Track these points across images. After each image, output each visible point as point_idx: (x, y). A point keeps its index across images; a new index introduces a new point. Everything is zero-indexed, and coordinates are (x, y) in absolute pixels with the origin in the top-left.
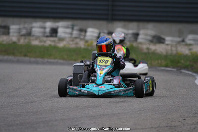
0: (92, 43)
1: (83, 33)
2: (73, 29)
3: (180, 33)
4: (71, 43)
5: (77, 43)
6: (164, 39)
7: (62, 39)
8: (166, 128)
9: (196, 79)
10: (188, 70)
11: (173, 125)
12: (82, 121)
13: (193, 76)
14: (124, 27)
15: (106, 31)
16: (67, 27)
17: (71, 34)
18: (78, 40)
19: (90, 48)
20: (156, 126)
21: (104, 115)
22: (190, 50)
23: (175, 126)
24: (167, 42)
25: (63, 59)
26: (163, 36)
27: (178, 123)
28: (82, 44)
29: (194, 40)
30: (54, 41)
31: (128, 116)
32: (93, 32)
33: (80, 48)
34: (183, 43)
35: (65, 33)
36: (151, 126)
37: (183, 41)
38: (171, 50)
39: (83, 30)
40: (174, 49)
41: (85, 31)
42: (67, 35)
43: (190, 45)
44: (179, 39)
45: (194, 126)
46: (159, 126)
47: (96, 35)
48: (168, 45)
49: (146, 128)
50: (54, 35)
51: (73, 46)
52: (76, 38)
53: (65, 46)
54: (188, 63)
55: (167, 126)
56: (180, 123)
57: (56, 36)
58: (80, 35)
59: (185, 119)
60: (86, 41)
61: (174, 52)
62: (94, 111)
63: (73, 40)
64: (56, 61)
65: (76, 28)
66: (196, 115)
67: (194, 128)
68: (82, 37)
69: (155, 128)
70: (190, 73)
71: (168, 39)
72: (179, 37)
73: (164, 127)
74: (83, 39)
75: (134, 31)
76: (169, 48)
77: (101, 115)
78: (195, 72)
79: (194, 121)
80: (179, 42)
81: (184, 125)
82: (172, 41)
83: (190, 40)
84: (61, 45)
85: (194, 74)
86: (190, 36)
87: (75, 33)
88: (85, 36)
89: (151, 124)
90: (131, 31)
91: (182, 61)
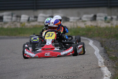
0: (24, 24)
1: (19, 18)
2: (12, 16)
3: (79, 15)
4: (12, 25)
5: (15, 25)
6: (69, 19)
7: (6, 23)
8: (73, 74)
9: (89, 42)
10: (85, 37)
11: (77, 71)
12: (21, 73)
13: (88, 40)
14: (44, 13)
15: (33, 16)
16: (9, 15)
17: (12, 19)
18: (16, 23)
19: (23, 27)
20: (66, 73)
21: (34, 68)
22: (85, 24)
23: (78, 72)
24: (71, 20)
25: (8, 35)
26: (68, 17)
27: (80, 70)
28: (18, 25)
29: (87, 18)
30: (1, 24)
31: (49, 68)
32: (25, 17)
33: (18, 28)
34: (81, 21)
35: (8, 19)
36: (63, 73)
37: (81, 19)
38: (74, 25)
39: (19, 17)
40: (75, 24)
41: (20, 17)
42: (9, 20)
43: (85, 21)
44: (78, 18)
45: (89, 71)
46: (68, 73)
47: (27, 19)
48: (71, 22)
49: (60, 75)
50: (1, 20)
51: (13, 27)
52: (14, 21)
53: (8, 27)
54: (84, 33)
55: (73, 73)
56: (81, 70)
57: (2, 21)
58: (17, 19)
59: (84, 68)
60: (21, 23)
61: (75, 27)
62: (28, 66)
63: (13, 23)
64: (3, 36)
65: (14, 15)
66: (91, 64)
67: (90, 73)
68: (18, 21)
69: (66, 74)
70: (86, 38)
71: (72, 19)
72: (78, 16)
73: (71, 73)
74: (19, 22)
75: (51, 15)
76: (72, 24)
77: (32, 68)
78: (89, 38)
79: (89, 68)
80: (78, 20)
81: (83, 71)
82: (74, 19)
83: (85, 18)
84: (6, 26)
85: (88, 39)
86: (85, 16)
87: (14, 18)
88: (20, 20)
89: (64, 72)
90: (48, 15)
91: (81, 32)
